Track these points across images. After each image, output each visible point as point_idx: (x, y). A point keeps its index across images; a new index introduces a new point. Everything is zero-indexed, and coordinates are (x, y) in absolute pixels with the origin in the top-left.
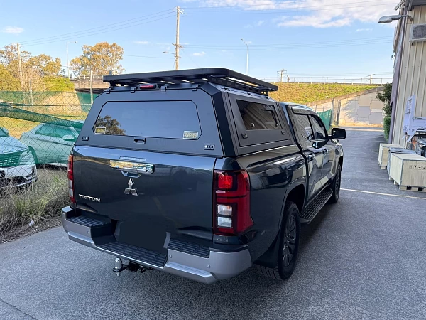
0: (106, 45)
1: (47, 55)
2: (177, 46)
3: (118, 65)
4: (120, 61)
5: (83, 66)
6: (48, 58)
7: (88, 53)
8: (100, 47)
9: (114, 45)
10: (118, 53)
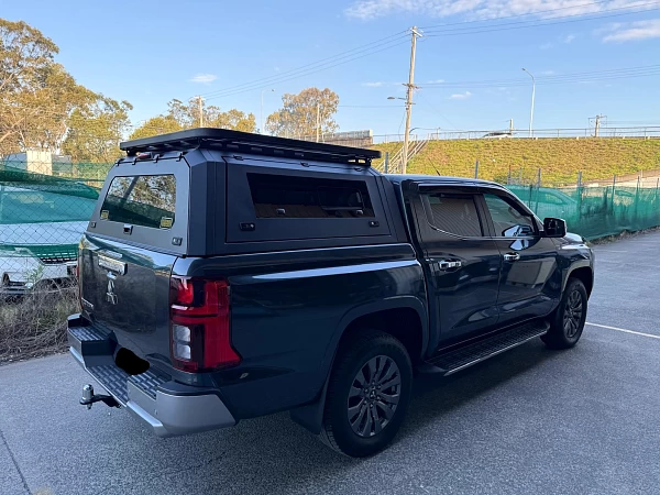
0: (314, 92)
1: (239, 111)
2: (410, 86)
3: (330, 120)
4: (333, 115)
5: (282, 123)
6: (240, 115)
7: (291, 105)
8: (306, 95)
9: (326, 90)
10: (331, 103)
